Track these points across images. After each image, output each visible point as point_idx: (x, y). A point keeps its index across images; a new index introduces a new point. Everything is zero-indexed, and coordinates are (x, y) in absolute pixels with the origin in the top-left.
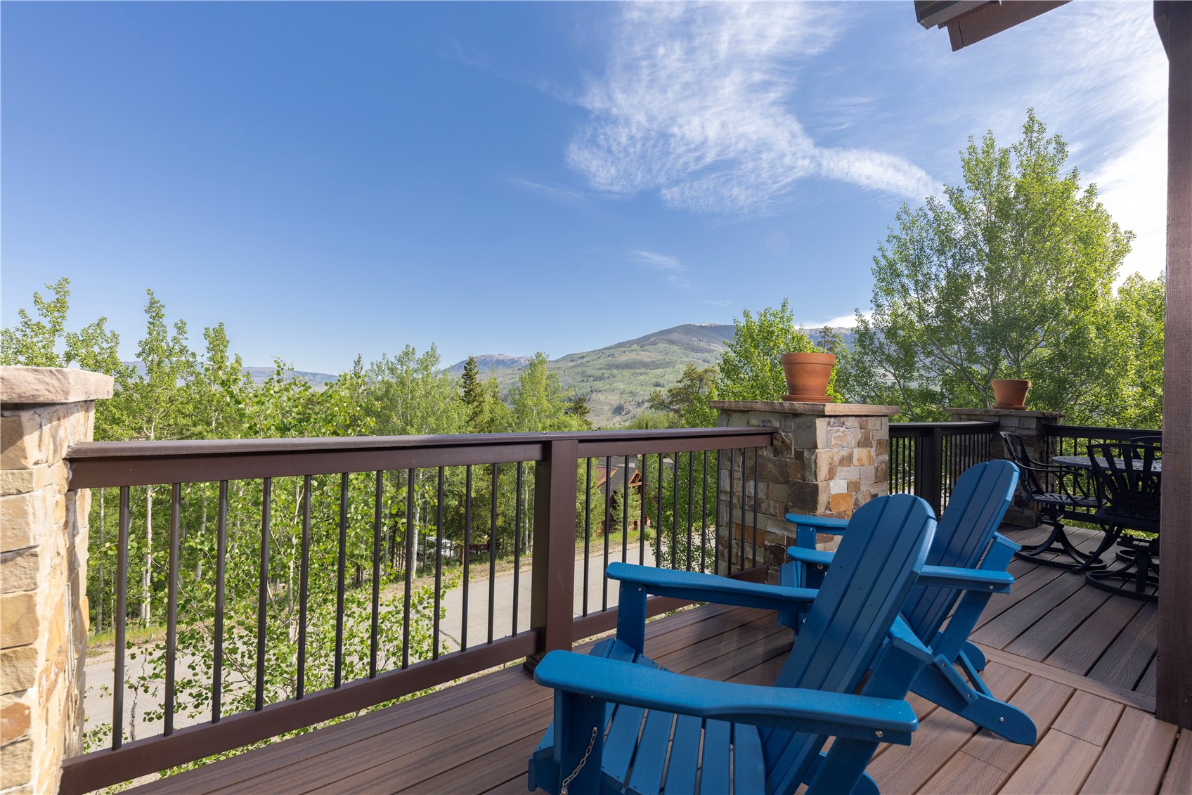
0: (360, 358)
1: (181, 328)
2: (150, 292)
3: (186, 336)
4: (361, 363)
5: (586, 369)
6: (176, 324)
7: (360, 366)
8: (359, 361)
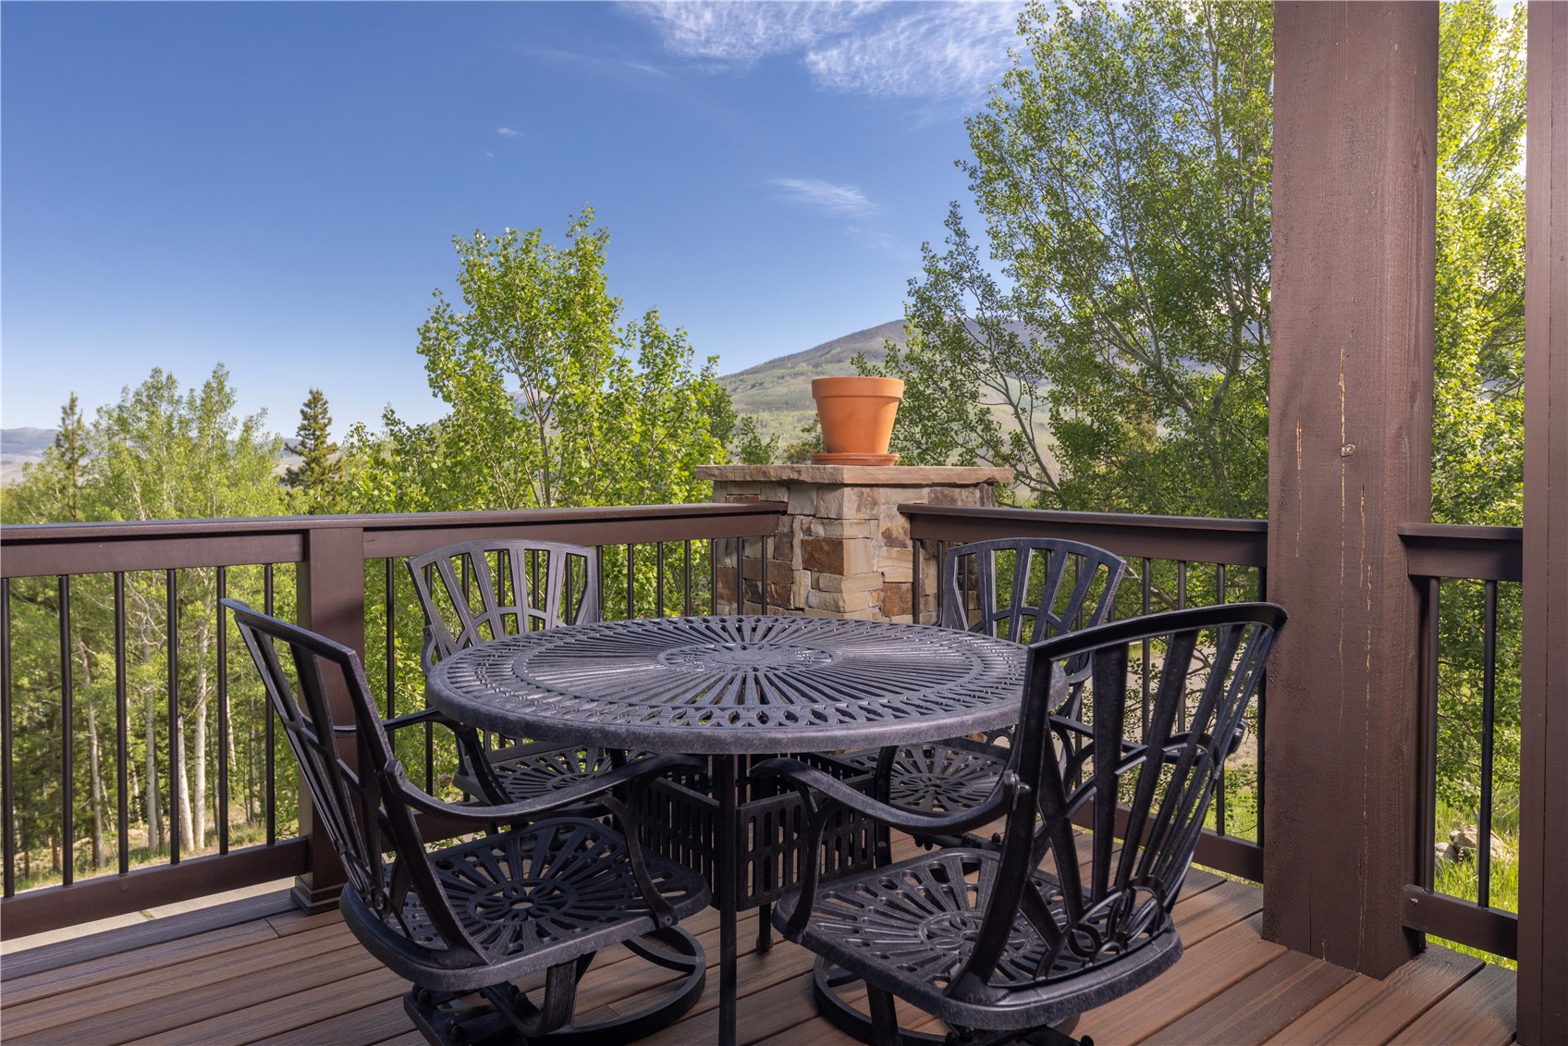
0: (73, 401)
4: (77, 410)
7: (76, 417)
8: (72, 407)
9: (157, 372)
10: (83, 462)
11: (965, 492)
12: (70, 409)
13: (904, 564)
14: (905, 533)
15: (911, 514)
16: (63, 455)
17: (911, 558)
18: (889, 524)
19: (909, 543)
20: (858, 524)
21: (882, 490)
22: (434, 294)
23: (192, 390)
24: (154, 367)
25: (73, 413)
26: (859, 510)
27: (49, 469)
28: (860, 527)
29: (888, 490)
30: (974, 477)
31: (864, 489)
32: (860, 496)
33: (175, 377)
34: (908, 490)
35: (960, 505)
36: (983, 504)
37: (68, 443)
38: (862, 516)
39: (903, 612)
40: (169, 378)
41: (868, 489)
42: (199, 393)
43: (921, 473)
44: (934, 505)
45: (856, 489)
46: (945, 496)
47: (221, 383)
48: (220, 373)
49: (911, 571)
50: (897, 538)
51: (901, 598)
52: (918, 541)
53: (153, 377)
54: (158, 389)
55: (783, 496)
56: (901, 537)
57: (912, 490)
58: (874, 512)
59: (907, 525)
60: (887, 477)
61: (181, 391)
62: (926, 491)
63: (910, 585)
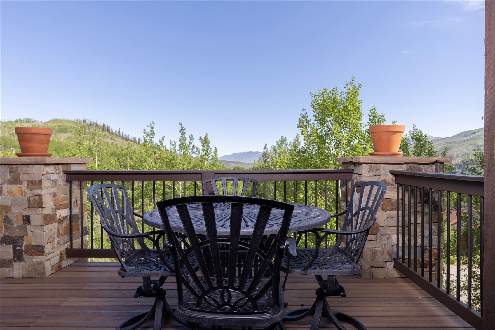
0: (266, 145)
1: (191, 138)
2: (180, 124)
3: (193, 141)
4: (267, 147)
5: (477, 141)
6: (190, 136)
7: (267, 149)
8: (266, 147)
9: (282, 137)
10: (268, 160)
11: (426, 167)
12: (265, 147)
13: (392, 192)
14: (393, 181)
15: (395, 174)
16: (264, 158)
17: (396, 190)
18: (385, 177)
19: (396, 185)
20: (370, 177)
21: (381, 165)
22: (303, 110)
23: (290, 141)
24: (283, 136)
25: (266, 148)
26: (369, 172)
27: (260, 162)
28: (371, 178)
29: (385, 165)
30: (428, 160)
31: (372, 165)
32: (370, 167)
33: (286, 138)
34: (396, 165)
35: (424, 172)
36: (437, 171)
37: (265, 155)
38: (371, 174)
39: (392, 210)
40: (285, 138)
41: (375, 165)
42: (292, 142)
43: (399, 159)
44: (409, 172)
45: (369, 165)
46: (416, 168)
47: (298, 139)
48: (298, 136)
49: (396, 195)
50: (389, 183)
51: (391, 204)
52: (399, 184)
53: (281, 138)
54: (283, 141)
55: (352, 167)
56: (391, 182)
57: (398, 165)
58: (377, 173)
59: (394, 178)
60: (381, 160)
61: (288, 142)
62: (405, 166)
63: (396, 200)
